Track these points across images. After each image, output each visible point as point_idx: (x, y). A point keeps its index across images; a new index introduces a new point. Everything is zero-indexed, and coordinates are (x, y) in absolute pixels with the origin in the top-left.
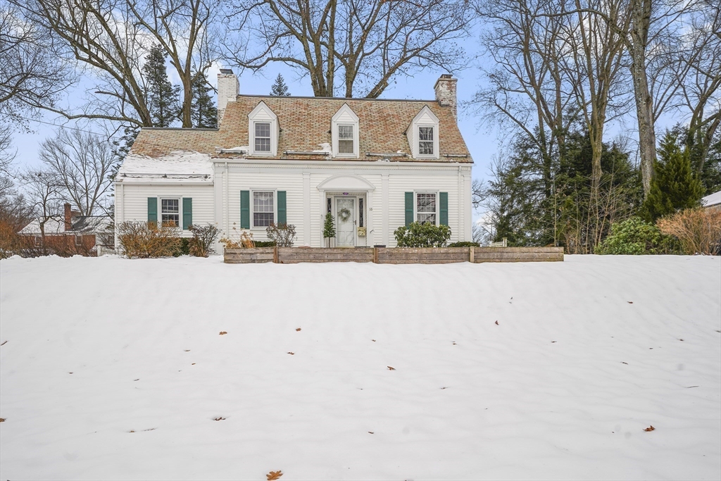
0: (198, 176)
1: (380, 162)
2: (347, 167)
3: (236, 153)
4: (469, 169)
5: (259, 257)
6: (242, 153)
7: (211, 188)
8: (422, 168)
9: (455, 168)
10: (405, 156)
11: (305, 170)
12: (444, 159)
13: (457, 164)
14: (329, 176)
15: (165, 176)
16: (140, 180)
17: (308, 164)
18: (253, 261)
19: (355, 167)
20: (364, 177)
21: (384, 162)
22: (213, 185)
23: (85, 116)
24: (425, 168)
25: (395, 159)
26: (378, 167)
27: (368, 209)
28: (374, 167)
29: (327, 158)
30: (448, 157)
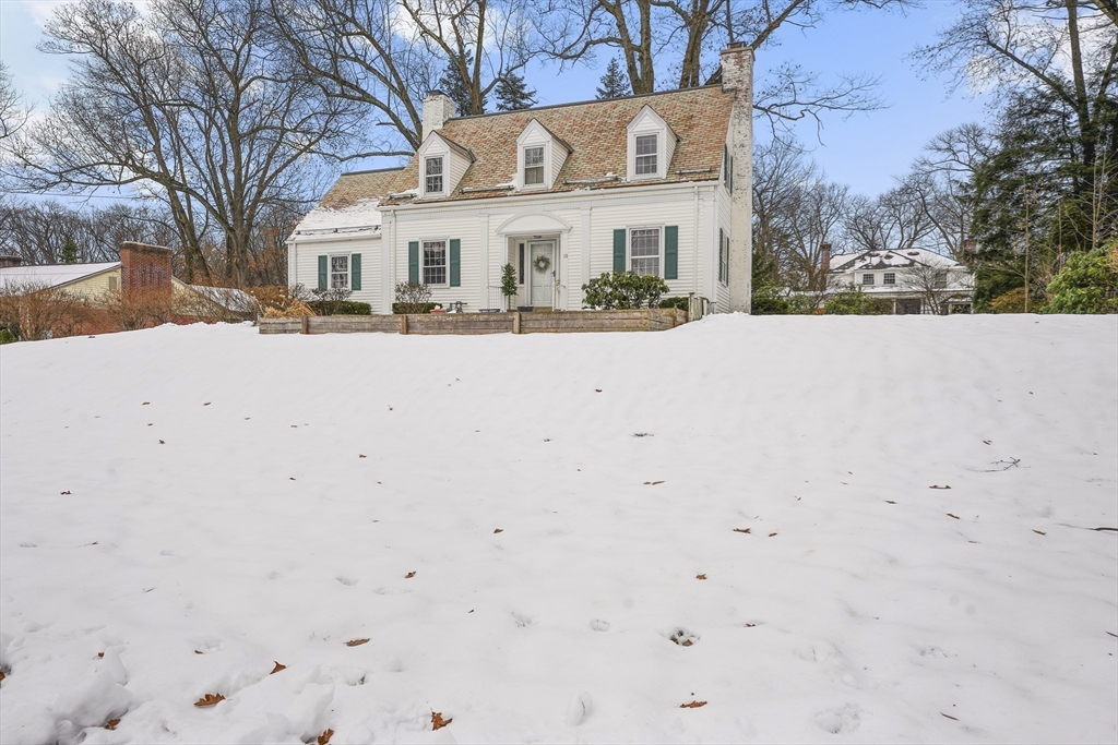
0: (369, 228)
1: (578, 191)
2: (533, 203)
3: (406, 198)
4: (712, 189)
5: (290, 326)
6: (412, 197)
7: (378, 241)
8: (637, 194)
9: (688, 190)
10: (616, 179)
11: (483, 211)
12: (673, 178)
13: (691, 184)
14: (511, 216)
15: (336, 231)
16: (312, 238)
17: (485, 204)
18: (285, 332)
19: (544, 202)
20: (557, 213)
21: (582, 192)
22: (380, 238)
23: (358, 156)
24: (644, 194)
25: (601, 185)
26: (575, 199)
27: (562, 256)
28: (569, 200)
29: (510, 193)
30: (681, 174)
